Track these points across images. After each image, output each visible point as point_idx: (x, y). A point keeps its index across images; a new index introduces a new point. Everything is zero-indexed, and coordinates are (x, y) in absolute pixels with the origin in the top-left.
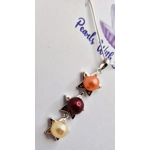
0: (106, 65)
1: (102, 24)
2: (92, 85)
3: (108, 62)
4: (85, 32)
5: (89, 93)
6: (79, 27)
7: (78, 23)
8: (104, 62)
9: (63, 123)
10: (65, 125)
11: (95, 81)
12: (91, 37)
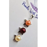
0: (33, 17)
1: (31, 3)
2: (28, 23)
3: (33, 16)
4: (26, 6)
5: (28, 26)
7: (23, 3)
8: (32, 16)
9: (19, 36)
10: (20, 37)
11: (29, 22)
12: (28, 8)
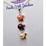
6: (8, 9)
